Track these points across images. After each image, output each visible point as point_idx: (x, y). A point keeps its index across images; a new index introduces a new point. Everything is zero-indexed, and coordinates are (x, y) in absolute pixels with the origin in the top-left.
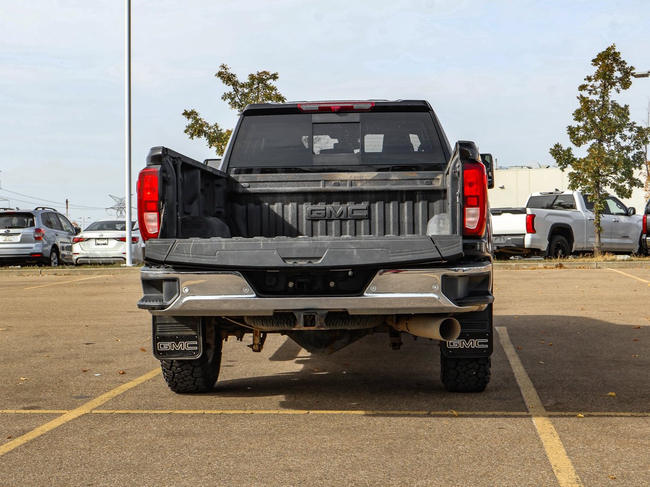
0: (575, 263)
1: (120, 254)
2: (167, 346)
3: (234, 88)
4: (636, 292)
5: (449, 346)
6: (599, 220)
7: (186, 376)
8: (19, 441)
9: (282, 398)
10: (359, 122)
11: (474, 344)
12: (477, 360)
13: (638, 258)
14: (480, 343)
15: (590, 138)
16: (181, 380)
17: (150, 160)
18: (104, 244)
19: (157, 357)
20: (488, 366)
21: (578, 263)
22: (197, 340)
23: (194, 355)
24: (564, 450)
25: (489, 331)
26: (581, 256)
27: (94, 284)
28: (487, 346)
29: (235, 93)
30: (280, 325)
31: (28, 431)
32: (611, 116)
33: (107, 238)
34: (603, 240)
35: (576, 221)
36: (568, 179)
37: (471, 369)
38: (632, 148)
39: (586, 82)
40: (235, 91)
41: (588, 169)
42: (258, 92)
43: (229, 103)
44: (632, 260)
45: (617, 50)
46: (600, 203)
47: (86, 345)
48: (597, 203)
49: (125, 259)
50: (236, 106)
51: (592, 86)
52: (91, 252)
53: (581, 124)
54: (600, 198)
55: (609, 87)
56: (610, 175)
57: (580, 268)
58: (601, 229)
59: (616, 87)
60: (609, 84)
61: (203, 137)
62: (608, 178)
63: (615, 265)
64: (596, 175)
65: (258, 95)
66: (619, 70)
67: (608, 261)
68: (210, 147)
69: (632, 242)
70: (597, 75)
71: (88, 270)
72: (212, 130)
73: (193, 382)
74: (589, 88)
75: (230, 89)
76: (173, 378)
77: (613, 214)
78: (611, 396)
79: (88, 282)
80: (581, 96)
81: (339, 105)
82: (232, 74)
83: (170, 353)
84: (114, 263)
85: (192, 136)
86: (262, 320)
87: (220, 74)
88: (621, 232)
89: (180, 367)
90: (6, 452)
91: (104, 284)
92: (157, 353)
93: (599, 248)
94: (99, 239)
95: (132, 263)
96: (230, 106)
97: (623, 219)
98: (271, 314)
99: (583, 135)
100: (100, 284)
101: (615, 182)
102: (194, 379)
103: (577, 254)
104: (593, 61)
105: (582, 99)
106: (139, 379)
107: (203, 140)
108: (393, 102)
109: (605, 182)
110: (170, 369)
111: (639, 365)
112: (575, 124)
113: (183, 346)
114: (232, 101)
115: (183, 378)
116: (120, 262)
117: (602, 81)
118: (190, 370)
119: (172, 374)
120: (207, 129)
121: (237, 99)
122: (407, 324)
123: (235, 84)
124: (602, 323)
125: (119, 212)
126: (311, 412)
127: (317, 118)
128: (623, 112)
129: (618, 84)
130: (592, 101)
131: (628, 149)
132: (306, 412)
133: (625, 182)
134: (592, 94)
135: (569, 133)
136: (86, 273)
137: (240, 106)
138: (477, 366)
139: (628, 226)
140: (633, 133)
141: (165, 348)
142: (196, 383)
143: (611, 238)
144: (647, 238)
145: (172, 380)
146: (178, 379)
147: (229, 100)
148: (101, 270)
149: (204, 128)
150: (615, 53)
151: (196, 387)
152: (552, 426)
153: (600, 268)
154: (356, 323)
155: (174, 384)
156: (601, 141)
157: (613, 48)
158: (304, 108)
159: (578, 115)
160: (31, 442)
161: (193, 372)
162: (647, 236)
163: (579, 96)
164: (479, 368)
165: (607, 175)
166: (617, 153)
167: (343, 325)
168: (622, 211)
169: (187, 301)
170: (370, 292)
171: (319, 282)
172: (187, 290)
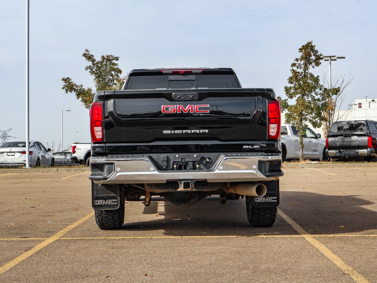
0: (289, 165)
1: (22, 161)
2: (100, 202)
3: (92, 63)
4: (330, 180)
5: (256, 201)
6: (302, 141)
7: (109, 219)
8: (30, 253)
9: (162, 231)
10: (195, 80)
11: (270, 199)
12: (270, 208)
13: (324, 162)
14: (272, 199)
15: (297, 94)
16: (106, 222)
17: (97, 98)
18: (12, 155)
19: (94, 209)
20: (276, 212)
21: (291, 165)
22: (117, 199)
23: (115, 207)
24: (330, 251)
25: (277, 193)
26: (292, 161)
27: (13, 178)
28: (276, 201)
29: (93, 66)
30: (167, 189)
31: (32, 248)
32: (309, 81)
33: (14, 152)
34: (304, 153)
35: (288, 141)
36: (285, 117)
37: (267, 214)
38: (321, 100)
39: (296, 62)
40: (93, 65)
41: (296, 111)
42: (106, 66)
43: (90, 72)
44: (321, 164)
45: (313, 45)
46: (303, 131)
47: (31, 208)
48: (301, 131)
49: (25, 164)
50: (93, 73)
51: (298, 64)
52: (5, 160)
53: (292, 85)
54: (303, 128)
55: (308, 64)
56: (308, 115)
57: (292, 168)
58: (303, 146)
59: (312, 65)
60: (308, 63)
61: (73, 92)
62: (307, 116)
63: (312, 166)
64: (301, 114)
65: (106, 68)
66: (314, 55)
67: (308, 164)
68: (78, 99)
69: (319, 154)
70: (301, 57)
71: (5, 171)
72: (79, 88)
73: (113, 223)
74: (297, 65)
75: (90, 63)
76: (102, 220)
77: (308, 138)
78: (342, 228)
79: (8, 177)
80: (293, 69)
81: (184, 70)
82: (91, 55)
83: (101, 206)
84: (18, 167)
85: (67, 92)
86: (157, 187)
87: (85, 55)
88: (313, 148)
89: (106, 214)
90: (28, 257)
91: (18, 178)
92: (94, 206)
93: (302, 157)
94: (9, 152)
95: (30, 167)
96: (90, 73)
97: (314, 140)
98: (165, 182)
99: (293, 92)
100: (15, 178)
101: (311, 119)
102: (114, 221)
103: (289, 160)
104: (300, 49)
105: (293, 71)
106: (75, 223)
107: (74, 93)
108: (214, 69)
109: (306, 119)
110: (100, 216)
111: (349, 214)
112: (289, 85)
113: (109, 202)
114: (91, 70)
115: (107, 221)
116: (22, 166)
117: (304, 61)
118: (112, 216)
119: (101, 219)
120: (76, 87)
121: (94, 70)
122: (234, 188)
123: (93, 61)
124: (318, 194)
125: (3, 139)
126: (184, 237)
127: (172, 77)
128: (316, 80)
129: (313, 63)
130: (299, 73)
131: (318, 100)
132: (181, 237)
133: (317, 119)
134: (299, 68)
135: (285, 91)
136: (3, 172)
137: (96, 74)
138: (270, 212)
139: (316, 145)
140: (321, 91)
141: (99, 204)
142: (114, 224)
143: (307, 151)
144: (329, 151)
145: (101, 222)
146: (105, 221)
147: (89, 70)
148: (13, 170)
149: (74, 87)
150: (312, 46)
151: (114, 226)
152: (318, 241)
153: (303, 168)
154: (209, 188)
155: (102, 224)
156: (303, 95)
157: (310, 43)
158: (164, 72)
159: (290, 80)
160: (39, 252)
161: (113, 217)
162: (328, 150)
163: (292, 69)
164: (271, 213)
165: (307, 115)
166: (312, 102)
167: (202, 189)
168: (313, 136)
169: (119, 175)
170: (219, 170)
171: (190, 165)
172: (119, 169)
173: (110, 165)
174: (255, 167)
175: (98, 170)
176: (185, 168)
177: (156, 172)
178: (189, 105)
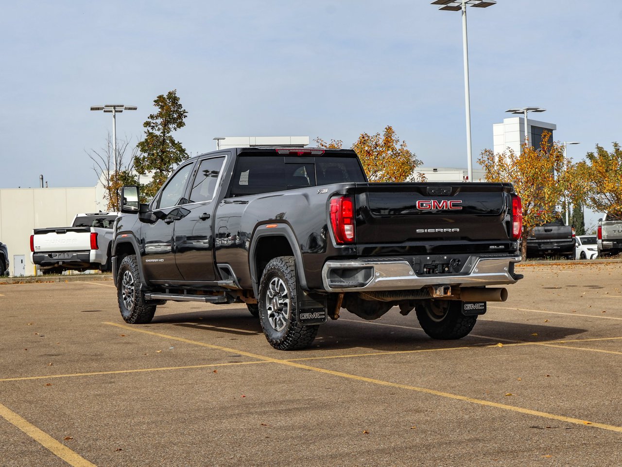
2: (306, 316)
5: (465, 308)
10: (314, 164)
11: (478, 306)
12: (473, 316)
22: (324, 311)
23: (323, 321)
28: (483, 308)
39: (150, 120)
45: (177, 95)
51: (154, 123)
53: (146, 155)
59: (174, 126)
70: (158, 114)
83: (307, 320)
89: (306, 331)
98: (420, 288)
104: (155, 101)
105: (149, 134)
112: (141, 155)
113: (316, 315)
117: (163, 119)
122: (459, 294)
130: (156, 136)
134: (155, 130)
135: (134, 163)
150: (175, 97)
163: (146, 131)
169: (378, 281)
170: (474, 273)
171: (440, 268)
172: (378, 274)
173: (368, 270)
174: (506, 269)
175: (336, 275)
176: (433, 272)
177: (416, 277)
178: (443, 201)
